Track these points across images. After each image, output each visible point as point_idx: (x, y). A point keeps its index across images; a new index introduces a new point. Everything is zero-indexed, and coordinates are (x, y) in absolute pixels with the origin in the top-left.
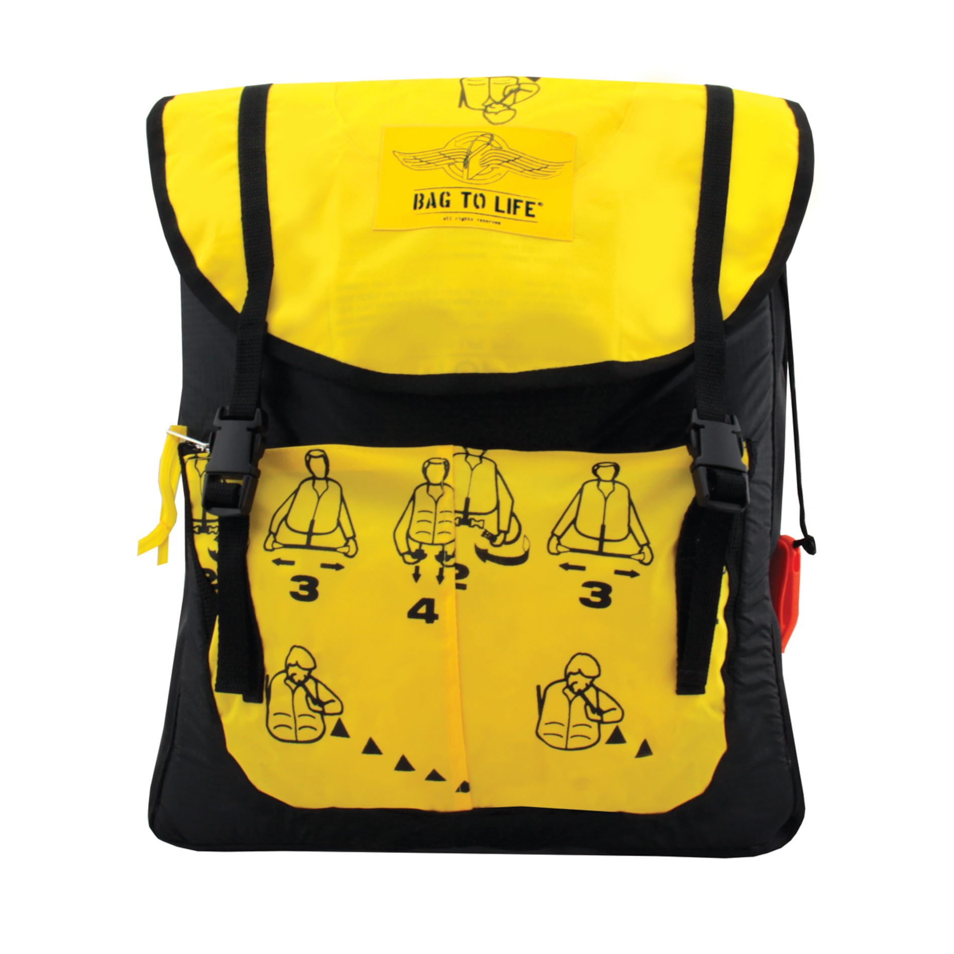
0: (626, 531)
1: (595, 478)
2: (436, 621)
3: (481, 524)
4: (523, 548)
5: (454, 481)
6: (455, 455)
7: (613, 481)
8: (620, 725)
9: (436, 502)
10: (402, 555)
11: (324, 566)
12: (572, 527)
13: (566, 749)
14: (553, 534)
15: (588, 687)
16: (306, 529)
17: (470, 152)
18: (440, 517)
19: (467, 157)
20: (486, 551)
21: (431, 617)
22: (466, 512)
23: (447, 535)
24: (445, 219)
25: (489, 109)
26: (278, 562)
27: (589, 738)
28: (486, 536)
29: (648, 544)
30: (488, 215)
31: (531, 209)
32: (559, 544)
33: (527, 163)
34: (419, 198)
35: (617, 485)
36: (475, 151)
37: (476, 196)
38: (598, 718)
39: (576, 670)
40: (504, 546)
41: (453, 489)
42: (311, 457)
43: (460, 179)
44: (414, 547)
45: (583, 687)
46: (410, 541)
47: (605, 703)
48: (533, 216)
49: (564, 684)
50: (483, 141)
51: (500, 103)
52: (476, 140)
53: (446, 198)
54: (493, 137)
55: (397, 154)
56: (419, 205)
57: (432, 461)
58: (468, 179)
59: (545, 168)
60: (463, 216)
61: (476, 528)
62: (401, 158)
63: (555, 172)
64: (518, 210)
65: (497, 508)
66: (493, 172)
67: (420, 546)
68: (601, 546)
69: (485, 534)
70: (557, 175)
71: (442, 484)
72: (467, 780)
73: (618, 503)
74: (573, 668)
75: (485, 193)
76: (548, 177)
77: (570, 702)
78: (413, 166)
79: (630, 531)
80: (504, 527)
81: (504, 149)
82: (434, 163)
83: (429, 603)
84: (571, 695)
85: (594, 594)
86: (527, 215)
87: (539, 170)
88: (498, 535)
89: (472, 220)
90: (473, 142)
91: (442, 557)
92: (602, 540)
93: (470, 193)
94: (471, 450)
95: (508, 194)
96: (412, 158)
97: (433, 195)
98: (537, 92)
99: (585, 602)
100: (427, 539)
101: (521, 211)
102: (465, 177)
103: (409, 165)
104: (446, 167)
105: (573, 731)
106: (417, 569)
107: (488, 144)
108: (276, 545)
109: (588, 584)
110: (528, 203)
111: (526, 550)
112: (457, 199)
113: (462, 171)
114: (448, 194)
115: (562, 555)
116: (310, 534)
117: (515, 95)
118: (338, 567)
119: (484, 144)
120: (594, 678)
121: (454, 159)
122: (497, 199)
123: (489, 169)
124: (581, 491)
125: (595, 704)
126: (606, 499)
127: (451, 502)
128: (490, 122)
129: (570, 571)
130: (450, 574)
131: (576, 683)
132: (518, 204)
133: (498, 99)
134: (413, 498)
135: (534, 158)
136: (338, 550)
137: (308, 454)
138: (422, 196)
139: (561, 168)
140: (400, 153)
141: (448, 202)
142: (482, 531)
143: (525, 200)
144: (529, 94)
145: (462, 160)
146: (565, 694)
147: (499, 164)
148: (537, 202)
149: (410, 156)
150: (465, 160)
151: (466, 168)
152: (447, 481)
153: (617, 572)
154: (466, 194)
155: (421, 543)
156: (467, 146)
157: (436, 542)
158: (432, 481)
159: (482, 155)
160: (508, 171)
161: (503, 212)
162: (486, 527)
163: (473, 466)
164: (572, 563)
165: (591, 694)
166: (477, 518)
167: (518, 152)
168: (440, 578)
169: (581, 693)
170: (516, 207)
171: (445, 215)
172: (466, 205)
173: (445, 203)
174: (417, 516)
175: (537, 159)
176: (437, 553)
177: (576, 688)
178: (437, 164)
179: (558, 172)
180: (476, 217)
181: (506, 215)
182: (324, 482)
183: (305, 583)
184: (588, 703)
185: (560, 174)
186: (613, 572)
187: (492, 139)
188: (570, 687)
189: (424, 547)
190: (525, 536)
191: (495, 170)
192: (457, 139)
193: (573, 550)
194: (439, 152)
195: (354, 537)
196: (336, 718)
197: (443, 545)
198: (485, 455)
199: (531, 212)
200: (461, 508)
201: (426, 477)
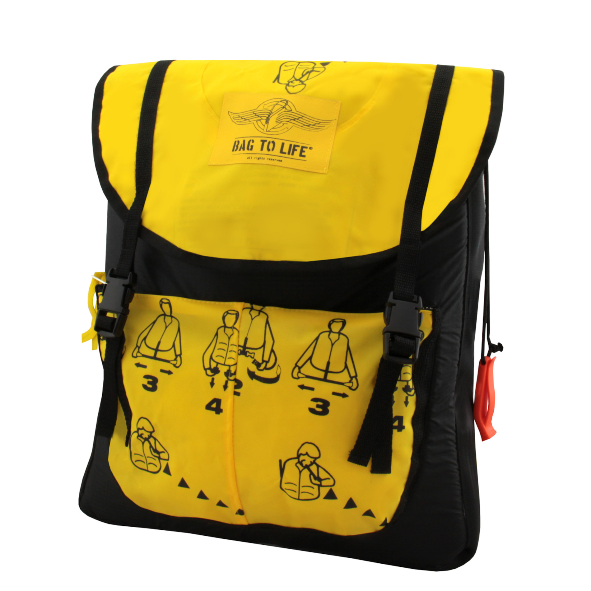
0: (343, 367)
1: (328, 330)
2: (221, 413)
3: (252, 355)
4: (277, 374)
5: (240, 326)
6: (244, 309)
7: (339, 333)
8: (333, 488)
9: (229, 338)
10: (206, 369)
11: (162, 371)
12: (309, 362)
13: (299, 499)
14: (296, 365)
15: (312, 464)
16: (155, 347)
17: (272, 112)
18: (231, 348)
19: (269, 116)
20: (254, 373)
21: (218, 410)
22: (244, 347)
23: (233, 360)
24: (248, 158)
25: (291, 84)
26: (138, 365)
27: (313, 495)
28: (255, 363)
29: (356, 377)
30: (275, 156)
31: (304, 152)
32: (299, 372)
33: (307, 120)
34: (237, 143)
35: (341, 336)
36: (275, 111)
37: (269, 143)
38: (319, 483)
39: (304, 453)
40: (265, 371)
41: (239, 332)
42: (163, 302)
43: (262, 131)
44: (214, 365)
45: (309, 463)
46: (212, 362)
47: (323, 475)
48: (304, 156)
49: (296, 461)
50: (281, 105)
51: (299, 80)
52: (277, 104)
53: (251, 144)
54: (288, 103)
55: (230, 114)
56: (236, 148)
57: (230, 312)
58: (267, 131)
59: (318, 124)
60: (259, 156)
61: (249, 357)
62: (232, 116)
63: (324, 126)
64: (295, 152)
65: (264, 346)
66: (283, 126)
67: (217, 365)
68: (326, 376)
69: (255, 362)
70: (326, 129)
71: (233, 328)
72: (241, 509)
73: (340, 348)
74: (302, 451)
75: (276, 141)
76: (320, 130)
77: (300, 472)
78: (237, 122)
79: (346, 367)
80: (266, 358)
81: (293, 111)
82: (248, 120)
83: (218, 401)
84: (301, 468)
85: (318, 406)
86: (301, 155)
87: (314, 125)
88: (262, 363)
89: (264, 159)
90: (275, 105)
91: (228, 374)
92: (327, 371)
93: (266, 141)
94: (255, 306)
95: (291, 141)
96: (238, 116)
97: (244, 141)
98: (323, 72)
99: (312, 410)
100: (221, 360)
101: (297, 153)
102: (265, 130)
103: (235, 121)
104: (255, 122)
105: (302, 489)
106: (213, 379)
107: (284, 107)
108: (139, 354)
109: (315, 400)
110: (303, 147)
111: (278, 374)
112: (257, 144)
113: (264, 126)
114: (253, 141)
115: (300, 379)
116: (157, 350)
117: (309, 75)
118: (169, 373)
119: (281, 107)
120: (316, 458)
121: (261, 117)
122: (283, 144)
123: (281, 124)
124: (317, 339)
125: (316, 474)
126: (333, 345)
127: (237, 340)
128: (289, 92)
129: (305, 390)
130: (231, 384)
131: (304, 460)
132: (296, 148)
133: (298, 78)
134: (217, 334)
135: (312, 117)
136: (171, 362)
137: (161, 301)
138: (239, 142)
139: (329, 124)
140: (232, 113)
141: (252, 146)
142: (253, 360)
143: (301, 145)
144: (317, 73)
145: (266, 118)
146: (297, 467)
147: (288, 121)
148: (309, 146)
149: (237, 115)
150: (267, 118)
151: (267, 124)
152: (236, 326)
153: (334, 393)
154: (263, 142)
155: (218, 363)
156: (270, 108)
157: (226, 363)
158: (228, 325)
159: (278, 115)
160: (293, 126)
161: (285, 153)
162: (255, 357)
163: (253, 317)
164: (306, 385)
165: (314, 468)
166: (251, 351)
167: (302, 113)
168: (225, 387)
169: (307, 467)
170: (294, 150)
171: (249, 156)
172: (262, 149)
173: (250, 148)
174: (219, 346)
175: (314, 118)
176: (226, 371)
177: (304, 463)
178: (250, 120)
179: (326, 127)
180: (266, 157)
181: (287, 155)
182: (170, 318)
183: (150, 380)
184: (311, 473)
185: (328, 128)
186: (331, 393)
187: (286, 104)
188: (301, 463)
189: (219, 366)
190: (278, 365)
191: (285, 125)
192: (265, 103)
193: (308, 377)
194: (253, 112)
195: (180, 355)
196: (165, 462)
197: (230, 366)
198: (263, 310)
199: (303, 154)
200: (242, 344)
201: (224, 322)
